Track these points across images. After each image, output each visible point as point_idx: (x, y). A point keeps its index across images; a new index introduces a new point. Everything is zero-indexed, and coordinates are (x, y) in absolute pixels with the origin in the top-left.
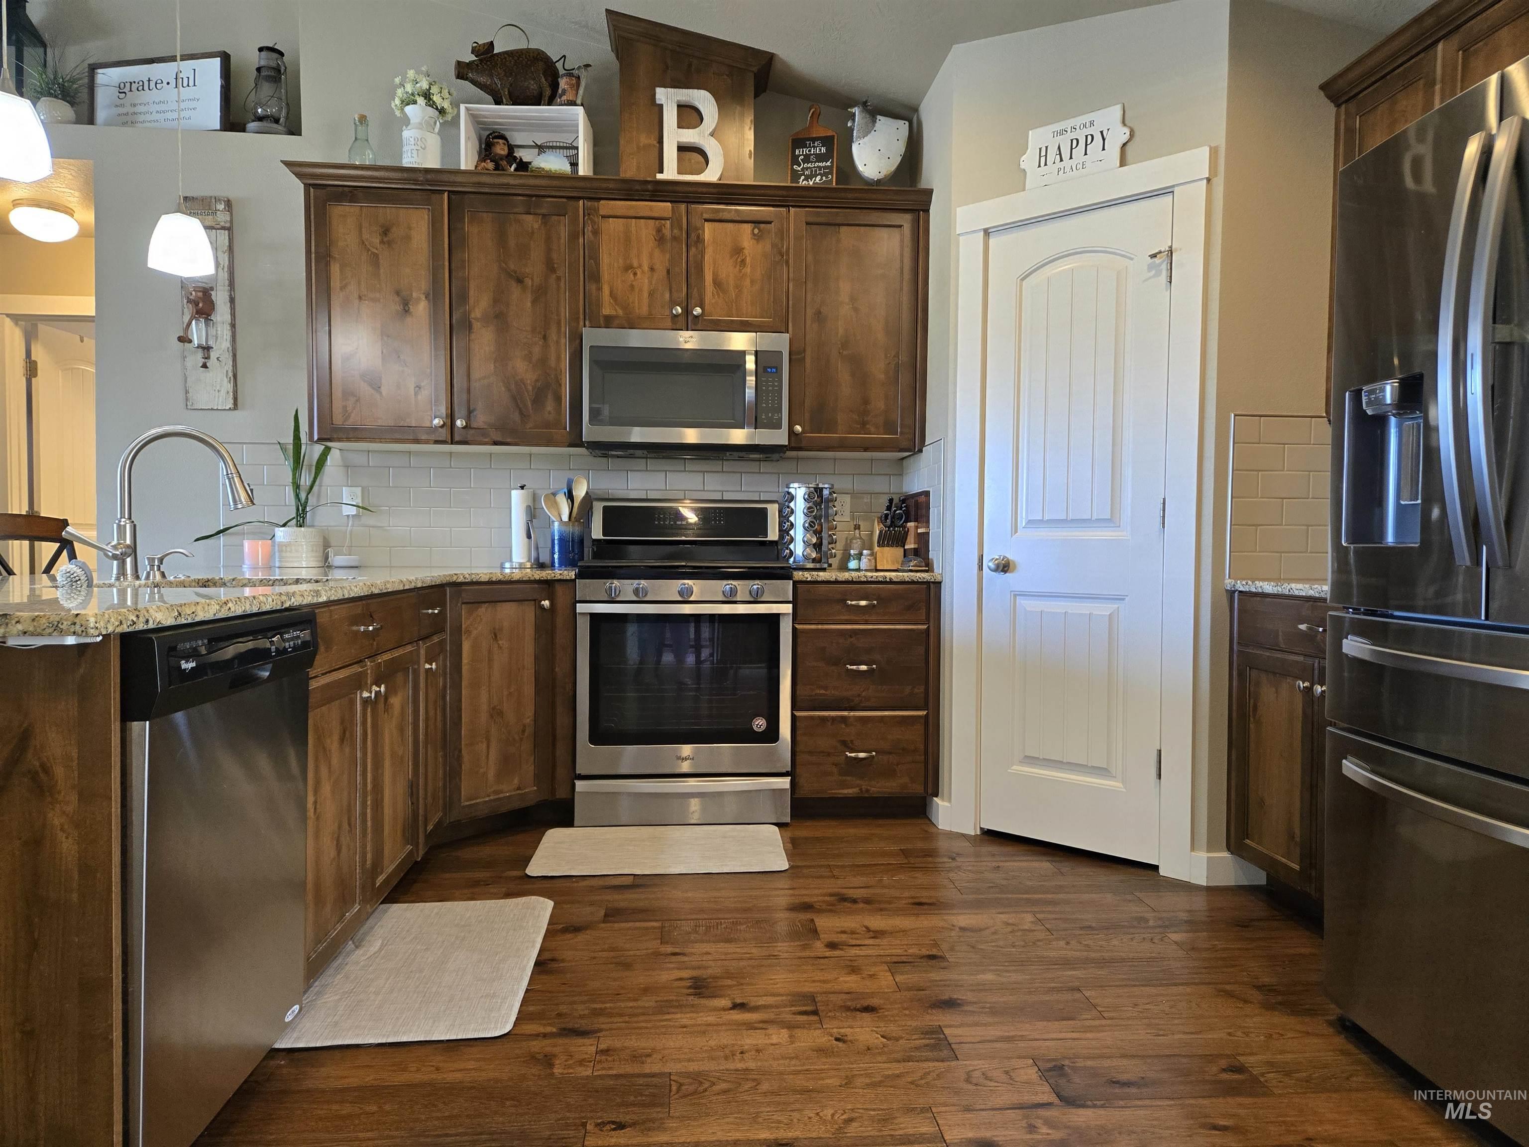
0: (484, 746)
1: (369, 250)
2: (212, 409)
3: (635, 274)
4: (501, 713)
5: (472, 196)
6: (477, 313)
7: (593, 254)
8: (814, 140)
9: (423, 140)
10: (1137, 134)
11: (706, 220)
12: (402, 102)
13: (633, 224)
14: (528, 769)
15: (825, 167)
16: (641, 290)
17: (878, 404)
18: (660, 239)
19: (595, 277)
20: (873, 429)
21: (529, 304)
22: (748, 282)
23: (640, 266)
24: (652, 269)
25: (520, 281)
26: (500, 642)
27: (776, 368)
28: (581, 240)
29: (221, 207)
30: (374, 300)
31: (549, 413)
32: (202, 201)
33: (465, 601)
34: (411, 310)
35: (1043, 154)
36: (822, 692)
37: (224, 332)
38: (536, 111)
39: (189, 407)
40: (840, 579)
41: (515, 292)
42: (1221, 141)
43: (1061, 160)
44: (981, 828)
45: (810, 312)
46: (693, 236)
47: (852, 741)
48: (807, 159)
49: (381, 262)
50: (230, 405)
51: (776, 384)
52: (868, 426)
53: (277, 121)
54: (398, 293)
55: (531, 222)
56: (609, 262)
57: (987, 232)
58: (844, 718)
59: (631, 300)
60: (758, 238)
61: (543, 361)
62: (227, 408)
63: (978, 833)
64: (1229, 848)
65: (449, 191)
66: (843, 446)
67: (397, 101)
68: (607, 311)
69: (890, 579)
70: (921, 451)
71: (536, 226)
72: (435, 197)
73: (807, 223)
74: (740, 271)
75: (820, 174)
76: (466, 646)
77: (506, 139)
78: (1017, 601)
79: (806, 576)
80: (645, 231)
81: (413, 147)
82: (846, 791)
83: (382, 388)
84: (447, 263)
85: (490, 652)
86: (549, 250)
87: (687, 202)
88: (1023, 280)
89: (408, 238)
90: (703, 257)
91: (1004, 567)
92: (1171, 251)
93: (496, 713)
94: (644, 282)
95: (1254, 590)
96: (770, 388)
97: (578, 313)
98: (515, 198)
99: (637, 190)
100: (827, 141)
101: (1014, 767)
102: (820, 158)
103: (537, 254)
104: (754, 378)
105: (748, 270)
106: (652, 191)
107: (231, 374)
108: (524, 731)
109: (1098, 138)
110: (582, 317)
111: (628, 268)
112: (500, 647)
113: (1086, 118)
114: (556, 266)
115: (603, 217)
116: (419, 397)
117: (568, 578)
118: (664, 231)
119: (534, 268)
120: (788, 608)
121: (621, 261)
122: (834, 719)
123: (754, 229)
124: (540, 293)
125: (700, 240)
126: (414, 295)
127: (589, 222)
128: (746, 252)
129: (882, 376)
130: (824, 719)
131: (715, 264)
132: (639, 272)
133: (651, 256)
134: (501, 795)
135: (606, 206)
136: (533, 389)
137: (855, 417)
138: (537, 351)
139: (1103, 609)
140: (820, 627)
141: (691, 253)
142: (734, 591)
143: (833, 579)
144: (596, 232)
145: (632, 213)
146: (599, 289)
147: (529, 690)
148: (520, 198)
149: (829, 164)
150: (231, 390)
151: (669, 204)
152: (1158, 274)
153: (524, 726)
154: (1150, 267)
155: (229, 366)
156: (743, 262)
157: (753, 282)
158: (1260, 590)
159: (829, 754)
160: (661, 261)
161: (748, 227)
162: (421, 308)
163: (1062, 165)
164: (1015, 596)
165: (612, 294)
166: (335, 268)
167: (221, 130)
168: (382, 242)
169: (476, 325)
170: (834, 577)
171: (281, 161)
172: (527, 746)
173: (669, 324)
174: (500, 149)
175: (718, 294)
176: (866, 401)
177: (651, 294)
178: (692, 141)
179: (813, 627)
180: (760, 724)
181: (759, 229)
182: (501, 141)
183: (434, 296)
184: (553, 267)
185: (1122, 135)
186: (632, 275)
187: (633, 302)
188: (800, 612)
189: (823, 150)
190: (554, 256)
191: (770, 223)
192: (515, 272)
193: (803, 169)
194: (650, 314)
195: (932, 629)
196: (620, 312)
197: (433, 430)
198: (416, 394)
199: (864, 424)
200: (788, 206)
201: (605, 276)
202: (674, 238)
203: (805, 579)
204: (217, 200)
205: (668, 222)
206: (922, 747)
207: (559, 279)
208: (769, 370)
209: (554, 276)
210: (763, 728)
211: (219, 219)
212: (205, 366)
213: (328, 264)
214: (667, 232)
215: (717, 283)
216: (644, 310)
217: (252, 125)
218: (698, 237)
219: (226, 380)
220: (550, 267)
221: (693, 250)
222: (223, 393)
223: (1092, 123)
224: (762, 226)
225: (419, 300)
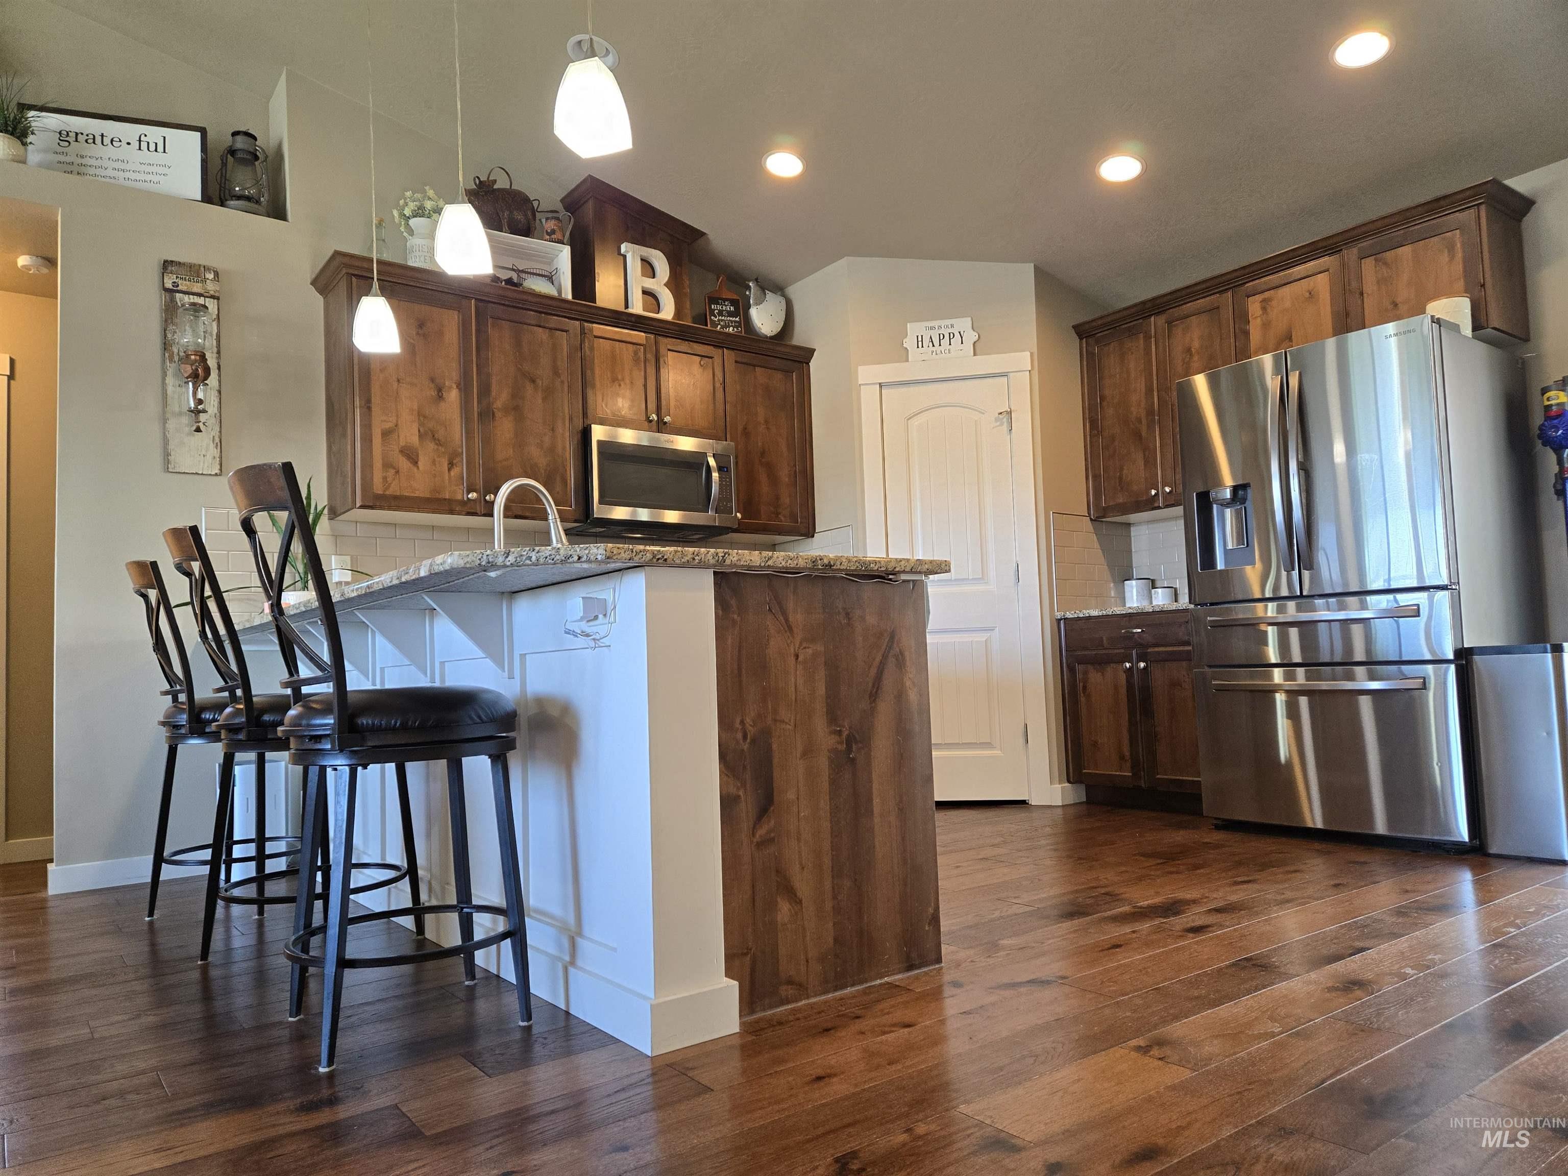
2: (197, 474)
3: (620, 385)
5: (493, 305)
6: (499, 404)
7: (588, 366)
8: (725, 300)
10: (981, 337)
11: (669, 350)
13: (618, 346)
15: (735, 322)
16: (624, 398)
17: (786, 500)
18: (637, 360)
19: (591, 384)
20: (783, 518)
21: (540, 401)
22: (699, 400)
23: (624, 379)
24: (632, 383)
25: (533, 381)
27: (728, 467)
28: (579, 353)
29: (210, 276)
30: (411, 384)
31: (558, 493)
32: (190, 267)
34: (445, 396)
35: (920, 342)
37: (212, 398)
38: (525, 241)
39: (170, 470)
41: (529, 388)
42: (1035, 350)
43: (933, 346)
46: (660, 361)
48: (721, 313)
49: (417, 351)
50: (215, 471)
51: (729, 480)
52: (780, 516)
53: (258, 202)
54: (432, 380)
55: (541, 333)
56: (600, 372)
57: (881, 385)
59: (617, 406)
60: (704, 368)
61: (552, 450)
62: (213, 473)
64: (1069, 782)
65: (475, 299)
66: (766, 530)
68: (600, 412)
70: (813, 536)
71: (544, 337)
72: (464, 302)
73: (736, 362)
74: (693, 391)
75: (732, 326)
80: (625, 352)
81: (426, 254)
83: (419, 463)
84: (474, 360)
86: (555, 359)
87: (656, 334)
88: (908, 419)
89: (440, 333)
92: (1010, 413)
95: (1082, 616)
96: (724, 483)
97: (579, 412)
98: (529, 312)
100: (734, 302)
102: (730, 314)
103: (545, 361)
104: (716, 475)
105: (698, 391)
106: (626, 321)
107: (217, 440)
109: (957, 335)
110: (581, 415)
111: (614, 379)
113: (948, 322)
115: (596, 337)
116: (452, 474)
118: (639, 354)
119: (543, 372)
121: (609, 372)
123: (698, 362)
124: (548, 393)
125: (666, 365)
126: (447, 383)
127: (585, 339)
128: (697, 377)
129: (787, 479)
131: (676, 383)
132: (622, 384)
133: (631, 372)
135: (598, 329)
136: (545, 470)
137: (772, 509)
138: (547, 439)
139: (981, 637)
141: (660, 374)
144: (591, 349)
145: (617, 337)
146: (594, 395)
149: (737, 319)
151: (643, 334)
152: (1002, 424)
154: (996, 420)
155: (216, 432)
156: (695, 385)
157: (702, 401)
158: (1087, 615)
160: (639, 377)
161: (697, 359)
162: (453, 396)
163: (934, 349)
165: (603, 399)
167: (202, 201)
168: (418, 334)
169: (498, 414)
173: (648, 427)
175: (679, 407)
176: (777, 498)
177: (632, 402)
178: (652, 287)
181: (704, 362)
183: (464, 386)
184: (559, 373)
185: (974, 336)
186: (617, 386)
187: (620, 407)
189: (732, 308)
190: (559, 363)
191: (711, 358)
192: (529, 374)
193: (719, 320)
194: (632, 418)
196: (612, 414)
197: (465, 502)
198: (450, 470)
199: (778, 514)
200: (723, 347)
201: (598, 383)
202: (649, 361)
204: (207, 269)
205: (642, 347)
207: (562, 382)
208: (722, 469)
209: (560, 380)
211: (209, 288)
212: (198, 430)
214: (641, 355)
215: (678, 399)
216: (627, 415)
217: (232, 202)
218: (665, 362)
220: (556, 373)
222: (209, 458)
223: (952, 326)
224: (707, 359)
225: (450, 388)
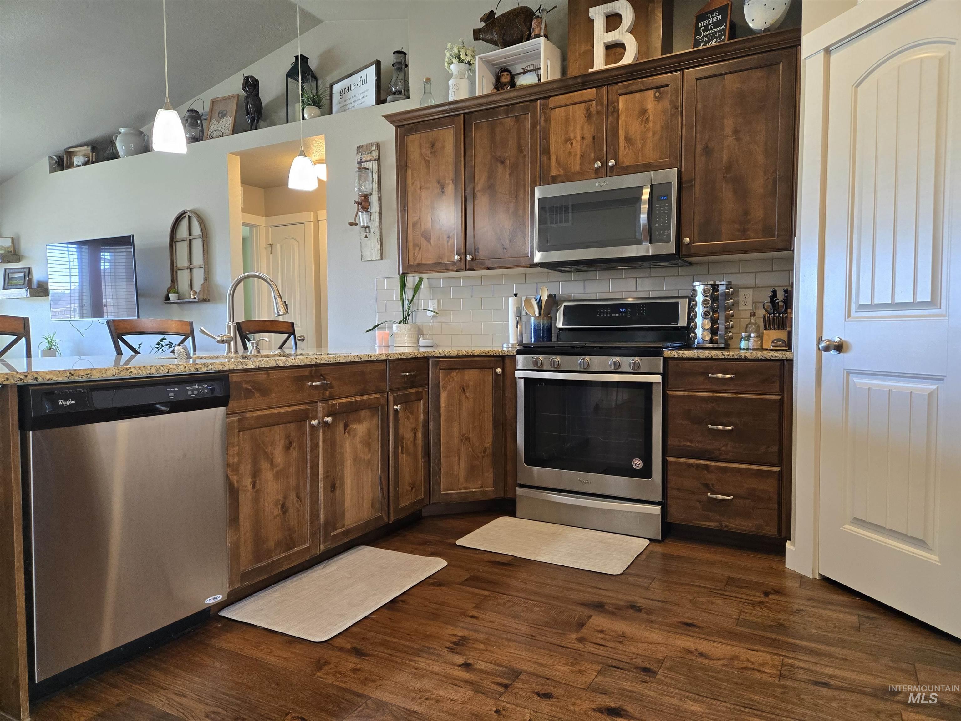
0: (457, 458)
1: (425, 159)
2: (371, 260)
3: (572, 144)
4: (468, 439)
5: (476, 113)
6: (479, 188)
7: (545, 136)
8: (713, 11)
9: (457, 85)
11: (620, 95)
12: (448, 64)
13: (571, 109)
14: (489, 476)
15: (720, 31)
16: (575, 155)
17: (758, 213)
18: (589, 116)
19: (546, 151)
20: (752, 235)
21: (507, 176)
22: (650, 134)
23: (575, 137)
24: (583, 138)
25: (502, 162)
26: (467, 394)
27: (667, 196)
28: (538, 127)
29: (374, 148)
30: (427, 188)
31: (519, 246)
32: (367, 146)
33: (441, 368)
34: (445, 191)
36: (688, 444)
37: (376, 217)
39: (362, 260)
40: (701, 356)
41: (500, 168)
44: (820, 575)
45: (699, 148)
46: (611, 109)
47: (713, 485)
48: (706, 28)
49: (430, 164)
50: (379, 257)
51: (667, 208)
52: (748, 233)
53: (400, 93)
54: (438, 182)
55: (509, 122)
56: (555, 139)
57: (828, 51)
58: (706, 467)
59: (569, 163)
60: (658, 99)
61: (516, 212)
62: (378, 259)
63: (817, 577)
65: (464, 114)
66: (725, 250)
67: (446, 64)
68: (554, 173)
69: (745, 357)
71: (512, 124)
72: (457, 119)
73: (698, 79)
74: (645, 126)
75: (716, 37)
76: (443, 396)
77: (509, 71)
78: (850, 378)
79: (673, 354)
80: (579, 111)
82: (708, 524)
83: (431, 240)
84: (463, 159)
85: (460, 400)
86: (519, 139)
87: (608, 85)
88: (857, 87)
89: (443, 147)
90: (618, 123)
91: (839, 348)
93: (464, 439)
94: (577, 147)
96: (662, 212)
97: (536, 177)
98: (500, 108)
99: (572, 85)
100: (723, 10)
101: (847, 526)
102: (717, 24)
103: (512, 143)
104: (647, 206)
105: (651, 124)
106: (582, 83)
107: (379, 240)
108: (485, 452)
110: (538, 180)
111: (568, 140)
112: (467, 397)
114: (523, 148)
115: (552, 108)
116: (449, 244)
117: (512, 354)
118: (591, 109)
119: (511, 153)
120: (657, 379)
121: (563, 137)
122: (697, 466)
123: (655, 94)
124: (514, 168)
125: (616, 111)
126: (447, 181)
127: (543, 114)
128: (650, 112)
129: (761, 191)
130: (690, 465)
131: (626, 124)
132: (574, 142)
133: (582, 129)
134: (469, 490)
135: (553, 102)
137: (737, 226)
138: (512, 206)
139: (922, 389)
140: (686, 393)
141: (609, 122)
142: (618, 365)
143: (696, 356)
144: (547, 120)
145: (569, 102)
146: (549, 159)
147: (489, 426)
148: (503, 108)
149: (724, 26)
150: (379, 249)
151: (594, 89)
153: (486, 448)
155: (378, 236)
156: (647, 120)
157: (654, 134)
159: (694, 493)
160: (589, 132)
161: (651, 93)
162: (450, 189)
164: (848, 373)
165: (557, 161)
166: (409, 172)
167: (375, 105)
168: (431, 153)
169: (479, 195)
170: (696, 355)
171: (382, 116)
172: (487, 461)
173: (593, 175)
174: (505, 79)
175: (628, 147)
176: (746, 213)
177: (582, 156)
178: (615, 39)
179: (681, 393)
180: (637, 464)
181: (660, 93)
182: (505, 73)
183: (455, 181)
184: (522, 149)
186: (570, 146)
187: (570, 164)
188: (671, 381)
189: (719, 17)
190: (522, 142)
191: (668, 86)
192: (500, 157)
193: (703, 37)
194: (581, 169)
195: (785, 399)
196: (562, 172)
197: (455, 264)
198: (448, 242)
199: (745, 231)
200: (681, 70)
201: (553, 148)
202: (598, 112)
203: (672, 356)
204: (372, 144)
205: (594, 102)
206: (776, 497)
207: (525, 156)
208: (662, 198)
209: (522, 155)
210: (640, 467)
211: (373, 155)
212: (366, 237)
213: (406, 171)
214: (593, 110)
215: (628, 139)
216: (578, 168)
217: (389, 98)
218: (614, 108)
219: (377, 244)
220: (520, 149)
221: (610, 119)
222: (376, 250)
224: (662, 89)
225: (449, 184)
